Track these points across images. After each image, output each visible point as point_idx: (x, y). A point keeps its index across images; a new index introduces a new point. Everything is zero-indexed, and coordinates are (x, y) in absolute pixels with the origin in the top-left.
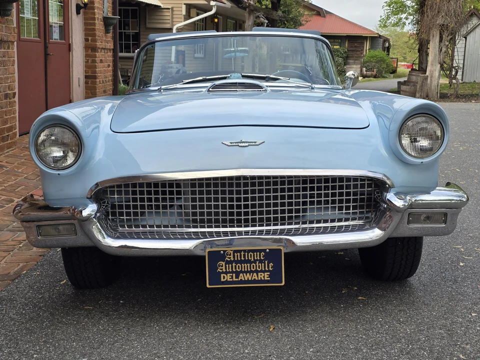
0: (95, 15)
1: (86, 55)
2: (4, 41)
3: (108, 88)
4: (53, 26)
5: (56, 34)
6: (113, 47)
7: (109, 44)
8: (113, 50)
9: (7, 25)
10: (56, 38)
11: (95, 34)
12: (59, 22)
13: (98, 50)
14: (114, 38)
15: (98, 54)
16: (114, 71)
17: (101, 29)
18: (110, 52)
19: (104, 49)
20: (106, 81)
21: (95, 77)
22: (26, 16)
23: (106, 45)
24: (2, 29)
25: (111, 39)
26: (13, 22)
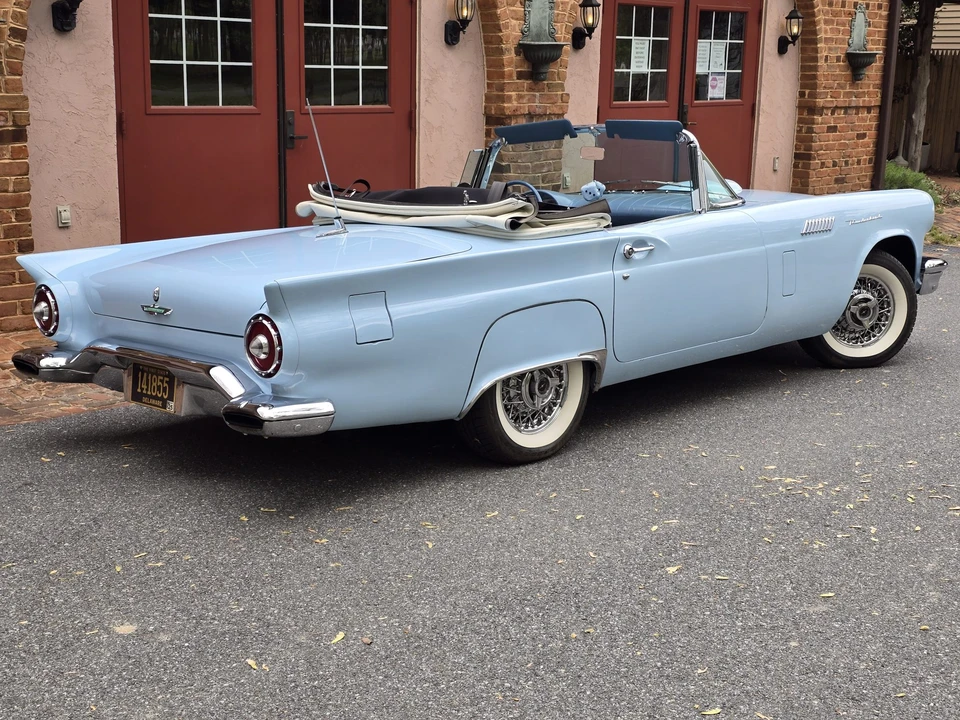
0: (817, 52)
1: (799, 119)
2: (536, 115)
3: (853, 175)
4: (710, 78)
5: (717, 90)
6: (878, 103)
7: (867, 99)
8: (880, 107)
9: (546, 92)
10: (716, 96)
11: (816, 84)
12: (727, 71)
13: (820, 111)
14: (884, 86)
15: (820, 118)
16: (878, 144)
17: (837, 75)
18: (869, 112)
19: (846, 109)
20: (846, 163)
21: (809, 157)
22: (634, 69)
23: (851, 101)
24: (532, 99)
25: (871, 89)
26: (562, 87)
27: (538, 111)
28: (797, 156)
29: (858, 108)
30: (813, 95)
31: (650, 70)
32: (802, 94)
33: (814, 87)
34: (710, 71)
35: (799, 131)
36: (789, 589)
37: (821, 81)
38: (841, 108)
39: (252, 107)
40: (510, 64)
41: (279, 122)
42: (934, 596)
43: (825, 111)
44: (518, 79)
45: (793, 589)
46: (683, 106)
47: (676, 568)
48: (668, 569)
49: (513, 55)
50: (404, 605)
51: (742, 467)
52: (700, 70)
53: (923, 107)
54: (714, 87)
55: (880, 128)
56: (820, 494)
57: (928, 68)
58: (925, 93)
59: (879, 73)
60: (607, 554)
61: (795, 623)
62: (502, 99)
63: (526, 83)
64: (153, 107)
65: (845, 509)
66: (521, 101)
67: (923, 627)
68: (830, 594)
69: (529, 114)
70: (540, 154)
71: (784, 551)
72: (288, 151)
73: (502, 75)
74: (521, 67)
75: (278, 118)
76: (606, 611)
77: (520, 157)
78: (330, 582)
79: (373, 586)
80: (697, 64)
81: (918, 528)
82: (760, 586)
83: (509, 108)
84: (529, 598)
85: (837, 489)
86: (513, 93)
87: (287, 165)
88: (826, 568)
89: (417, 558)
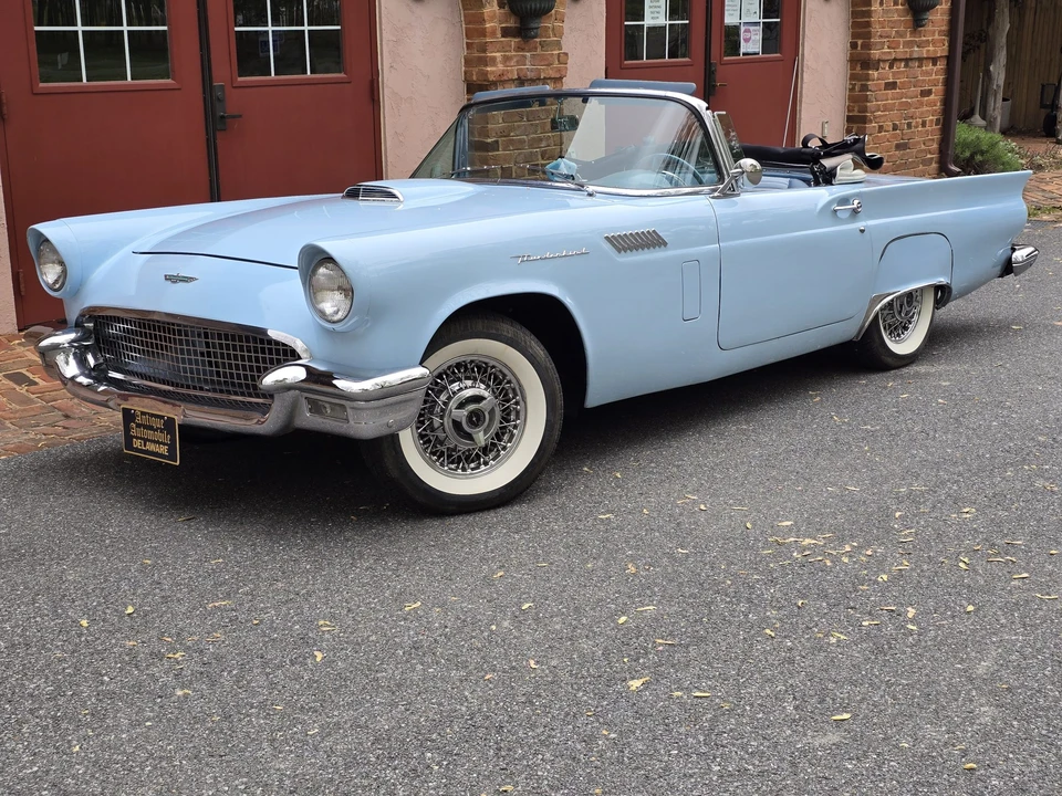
1: (851, 75)
2: (528, 80)
3: (917, 139)
4: (743, 29)
5: (752, 43)
6: (946, 54)
7: (931, 48)
8: (948, 58)
9: (539, 51)
10: (750, 50)
11: (870, 32)
12: (762, 20)
13: (876, 65)
14: (952, 32)
15: (876, 73)
16: (947, 102)
17: (895, 22)
18: (934, 64)
19: (907, 61)
20: (909, 125)
21: (864, 120)
22: (648, 21)
23: (912, 52)
24: (522, 61)
25: (937, 37)
26: (558, 45)
27: (530, 75)
28: (850, 119)
29: (920, 60)
30: (867, 46)
31: (668, 22)
32: (854, 46)
33: (868, 36)
34: (742, 21)
35: (852, 90)
36: (790, 709)
37: (876, 29)
38: (901, 60)
39: (169, 81)
40: (492, 19)
41: (205, 98)
42: (986, 713)
43: (881, 65)
44: (503, 36)
45: (796, 708)
46: (710, 64)
47: (641, 681)
48: (631, 683)
49: (496, 8)
50: (260, 754)
51: (749, 525)
52: (730, 19)
53: (1002, 57)
54: (747, 40)
55: (948, 83)
56: (846, 560)
57: (1006, 11)
58: (1004, 40)
59: (946, 18)
60: (554, 663)
61: (793, 764)
62: (484, 61)
63: (514, 41)
64: (42, 85)
65: (876, 582)
66: (508, 64)
67: (969, 766)
68: (846, 716)
69: (519, 78)
70: (537, 125)
71: (790, 649)
72: (219, 135)
73: (483, 33)
74: (506, 21)
75: (204, 93)
76: (536, 754)
77: (512, 129)
78: (169, 720)
79: (225, 725)
80: (726, 13)
81: (970, 608)
82: (752, 705)
83: (493, 72)
84: (434, 736)
85: (869, 553)
86: (498, 54)
87: (219, 150)
88: (844, 674)
89: (297, 678)
